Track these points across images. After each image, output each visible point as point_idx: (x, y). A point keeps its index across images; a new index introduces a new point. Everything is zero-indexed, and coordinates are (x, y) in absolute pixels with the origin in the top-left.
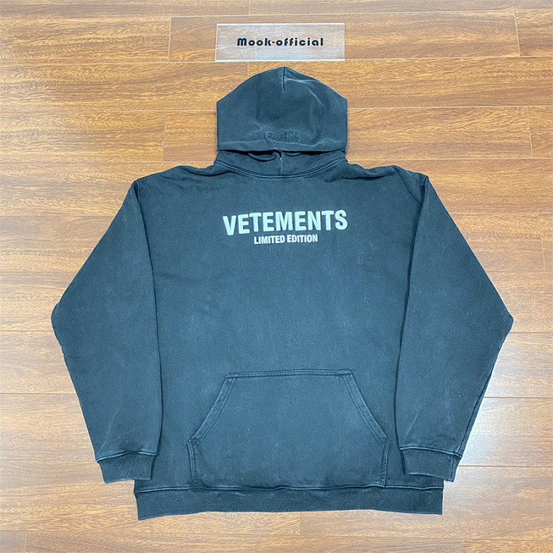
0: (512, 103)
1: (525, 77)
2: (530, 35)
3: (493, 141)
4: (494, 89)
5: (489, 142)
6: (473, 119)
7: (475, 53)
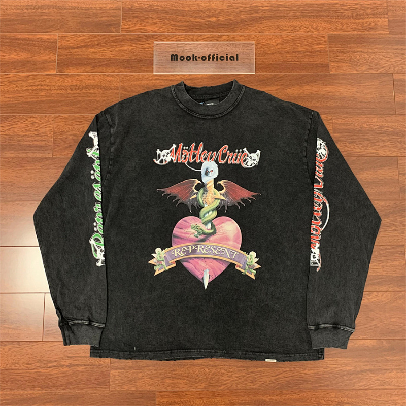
0: (44, 112)
1: (57, 90)
2: (67, 55)
3: (25, 143)
4: (32, 100)
5: (22, 143)
6: (13, 125)
7: (22, 69)
